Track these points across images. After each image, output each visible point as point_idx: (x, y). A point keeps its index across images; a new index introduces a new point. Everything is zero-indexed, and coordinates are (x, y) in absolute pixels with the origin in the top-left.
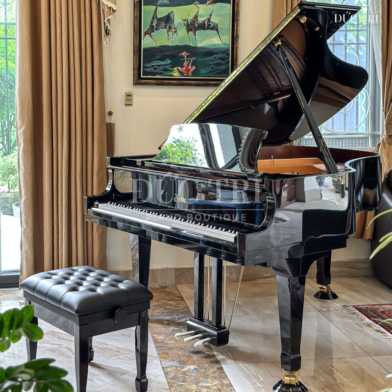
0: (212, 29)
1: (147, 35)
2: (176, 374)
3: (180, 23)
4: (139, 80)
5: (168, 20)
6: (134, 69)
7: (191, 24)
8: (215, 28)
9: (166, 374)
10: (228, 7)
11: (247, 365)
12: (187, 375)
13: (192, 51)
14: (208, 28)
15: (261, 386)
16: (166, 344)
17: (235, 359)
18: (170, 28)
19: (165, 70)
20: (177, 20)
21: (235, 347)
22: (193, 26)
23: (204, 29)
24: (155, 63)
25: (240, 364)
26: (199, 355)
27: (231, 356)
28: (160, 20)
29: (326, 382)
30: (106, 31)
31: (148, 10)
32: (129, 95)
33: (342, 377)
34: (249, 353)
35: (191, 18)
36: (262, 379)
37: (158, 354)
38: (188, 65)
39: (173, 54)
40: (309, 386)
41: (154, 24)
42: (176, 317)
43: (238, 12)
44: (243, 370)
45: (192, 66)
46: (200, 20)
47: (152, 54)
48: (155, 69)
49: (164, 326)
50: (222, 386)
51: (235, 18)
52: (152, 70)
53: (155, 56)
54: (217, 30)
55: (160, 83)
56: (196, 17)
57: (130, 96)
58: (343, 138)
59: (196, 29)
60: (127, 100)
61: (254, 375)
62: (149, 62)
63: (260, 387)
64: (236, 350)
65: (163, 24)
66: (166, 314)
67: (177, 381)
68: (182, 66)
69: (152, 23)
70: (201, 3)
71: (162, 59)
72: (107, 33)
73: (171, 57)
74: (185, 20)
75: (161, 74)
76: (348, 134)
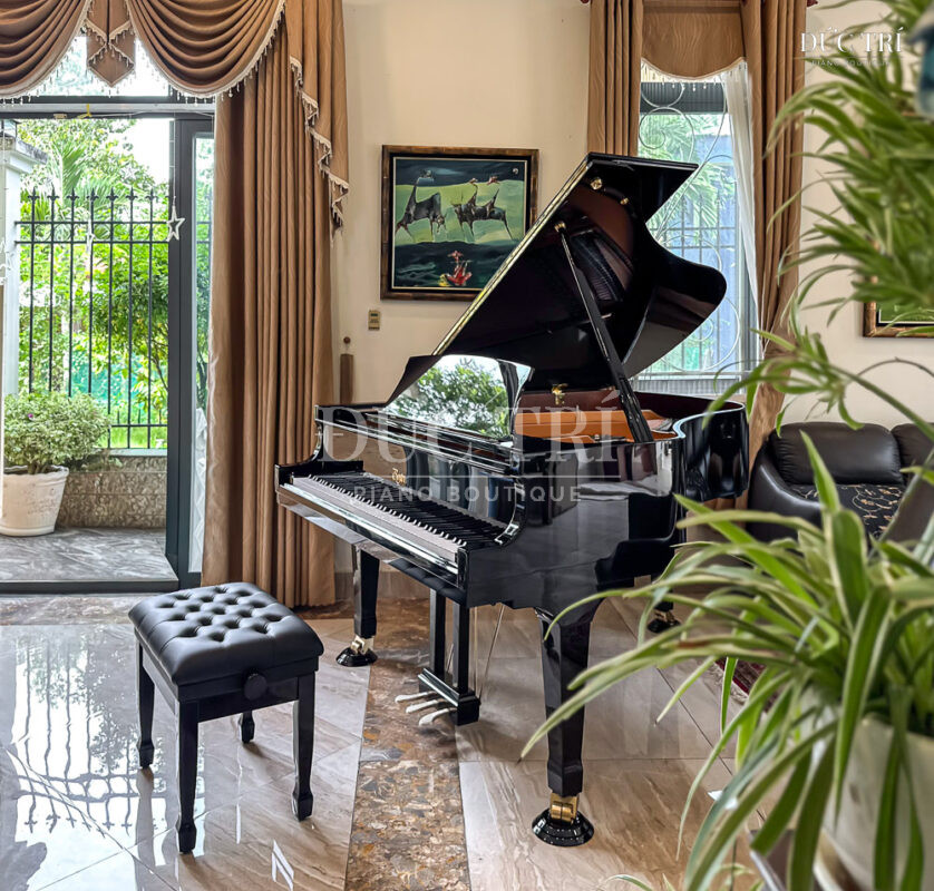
0: (497, 218)
1: (402, 228)
2: (376, 778)
3: (449, 210)
4: (388, 293)
5: (431, 206)
6: (382, 276)
7: (466, 211)
8: (501, 216)
9: (361, 776)
10: (521, 186)
11: (501, 765)
12: (394, 782)
13: (468, 250)
14: (491, 217)
15: (513, 817)
16: (386, 710)
17: (485, 752)
18: (435, 217)
19: (427, 278)
20: (445, 205)
21: (492, 724)
22: (468, 214)
23: (485, 217)
24: (413, 268)
25: (492, 764)
26: (428, 739)
27: (481, 745)
28: (420, 205)
29: (631, 815)
30: (334, 220)
31: (402, 191)
32: (374, 316)
33: (663, 805)
34: (512, 738)
35: (465, 202)
36: (519, 801)
37: (365, 731)
38: (461, 271)
39: (439, 256)
40: (599, 822)
41: (412, 212)
42: (420, 657)
43: (535, 193)
44: (491, 777)
45: (467, 272)
46: (479, 205)
47: (408, 254)
48: (413, 276)
49: (395, 674)
50: (446, 811)
51: (532, 200)
52: (408, 277)
53: (412, 257)
54: (504, 219)
55: (420, 297)
56: (473, 201)
57: (376, 315)
58: (697, 380)
59: (472, 218)
60: (372, 321)
61: (507, 790)
62: (404, 266)
63: (510, 820)
64: (493, 731)
65: (424, 212)
66: (406, 650)
67: (373, 794)
68: (452, 273)
69: (408, 209)
70: (479, 181)
71: (423, 262)
72: (337, 224)
73: (436, 259)
74: (456, 206)
75: (420, 284)
76: (706, 374)
